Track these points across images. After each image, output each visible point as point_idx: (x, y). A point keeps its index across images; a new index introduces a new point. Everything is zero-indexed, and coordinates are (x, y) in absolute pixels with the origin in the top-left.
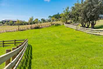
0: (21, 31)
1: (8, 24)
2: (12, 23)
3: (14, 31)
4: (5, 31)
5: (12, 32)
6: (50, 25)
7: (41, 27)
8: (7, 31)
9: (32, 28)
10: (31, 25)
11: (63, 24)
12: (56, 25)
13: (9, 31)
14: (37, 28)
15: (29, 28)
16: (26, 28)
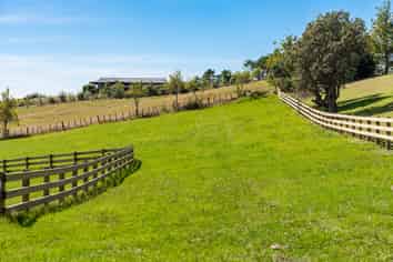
0: (144, 117)
1: (109, 95)
2: (122, 90)
3: (124, 119)
4: (95, 119)
5: (116, 120)
6: (235, 95)
7: (205, 102)
8: (102, 119)
9: (177, 108)
10: (174, 97)
11: (276, 93)
12: (252, 96)
13: (107, 118)
14: (194, 106)
15: (168, 108)
16: (159, 109)
